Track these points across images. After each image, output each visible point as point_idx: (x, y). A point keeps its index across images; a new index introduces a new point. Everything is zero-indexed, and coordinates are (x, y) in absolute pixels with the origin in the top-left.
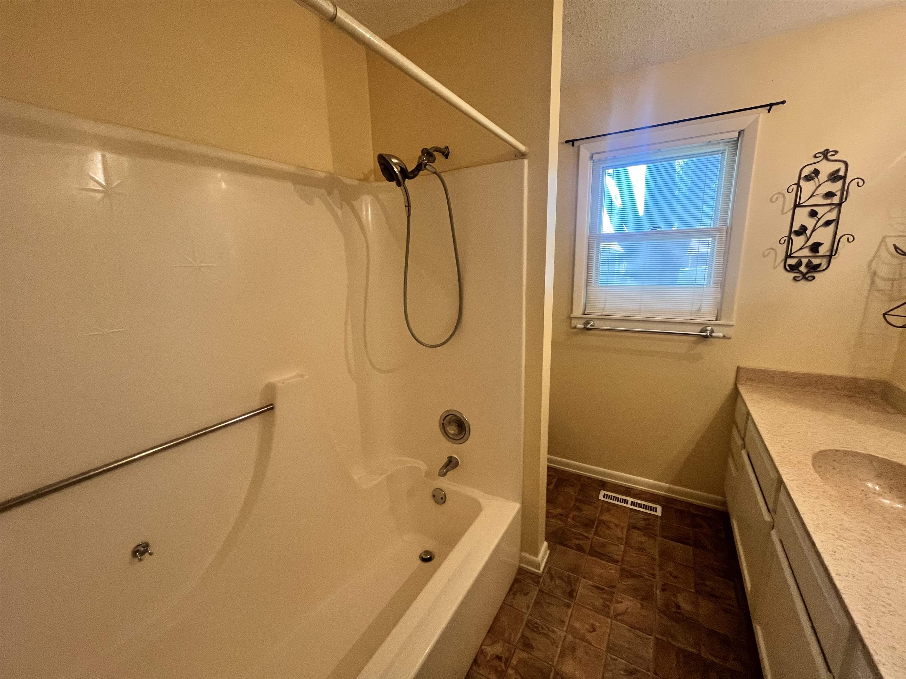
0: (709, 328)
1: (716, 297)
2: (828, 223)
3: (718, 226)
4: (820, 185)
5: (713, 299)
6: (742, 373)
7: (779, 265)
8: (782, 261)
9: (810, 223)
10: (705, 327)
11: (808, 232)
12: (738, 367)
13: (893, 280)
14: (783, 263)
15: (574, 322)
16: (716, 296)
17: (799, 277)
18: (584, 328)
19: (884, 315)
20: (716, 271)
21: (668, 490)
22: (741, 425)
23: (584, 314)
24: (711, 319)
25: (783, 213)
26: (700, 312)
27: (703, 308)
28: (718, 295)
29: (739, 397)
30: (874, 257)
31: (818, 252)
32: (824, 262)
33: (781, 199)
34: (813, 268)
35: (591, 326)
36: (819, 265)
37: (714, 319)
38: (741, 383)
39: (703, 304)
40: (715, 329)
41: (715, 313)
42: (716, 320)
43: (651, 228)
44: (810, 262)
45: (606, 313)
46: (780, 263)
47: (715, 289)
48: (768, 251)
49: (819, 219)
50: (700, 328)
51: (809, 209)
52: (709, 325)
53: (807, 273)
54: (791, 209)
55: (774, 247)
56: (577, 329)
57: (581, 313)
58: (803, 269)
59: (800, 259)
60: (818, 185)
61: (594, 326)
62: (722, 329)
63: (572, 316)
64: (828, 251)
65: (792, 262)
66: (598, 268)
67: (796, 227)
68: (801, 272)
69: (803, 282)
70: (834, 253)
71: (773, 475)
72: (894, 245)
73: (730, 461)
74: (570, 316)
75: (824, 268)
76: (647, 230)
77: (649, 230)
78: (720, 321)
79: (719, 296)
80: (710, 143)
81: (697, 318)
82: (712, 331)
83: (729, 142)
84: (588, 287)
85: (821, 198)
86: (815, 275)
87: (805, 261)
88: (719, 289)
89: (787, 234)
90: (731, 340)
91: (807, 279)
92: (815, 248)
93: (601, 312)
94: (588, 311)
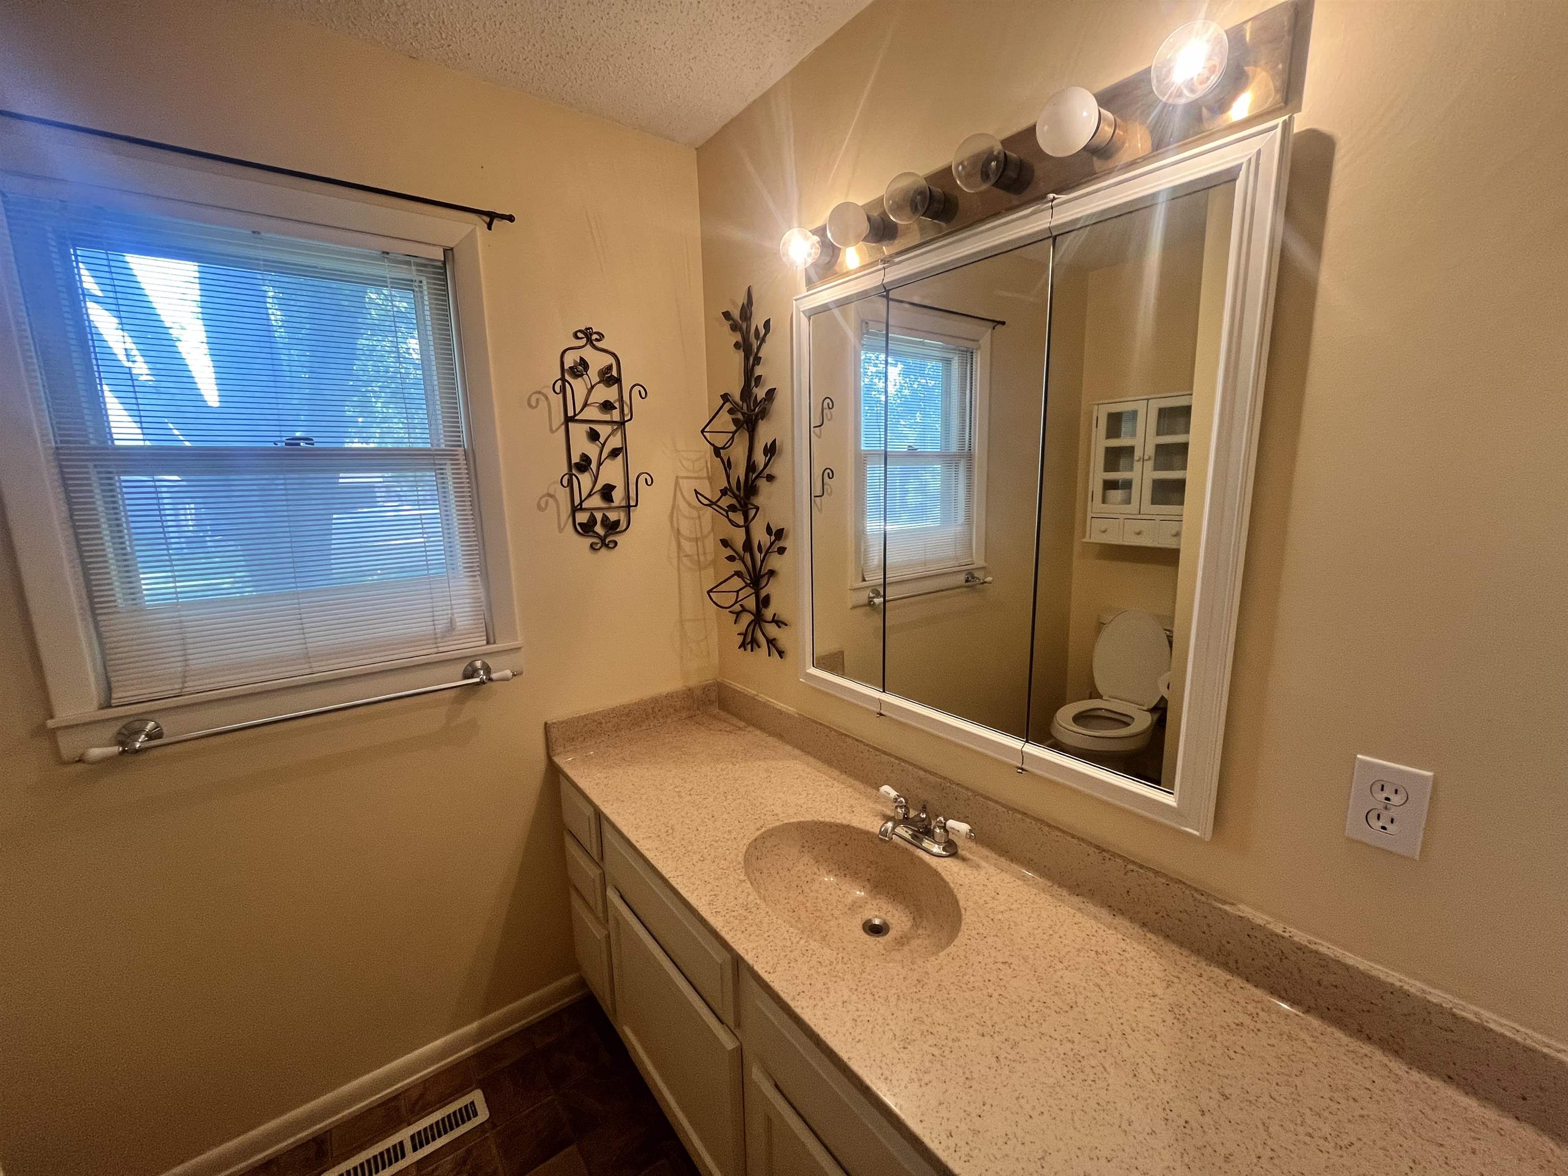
0: (478, 664)
1: (476, 596)
2: (614, 453)
3: (443, 446)
4: (592, 387)
5: (472, 601)
6: (554, 733)
7: (565, 524)
8: (569, 517)
9: (592, 451)
10: (471, 664)
11: (594, 466)
12: (546, 724)
13: (697, 540)
14: (571, 520)
15: (68, 745)
16: (477, 593)
17: (597, 544)
18: (124, 751)
19: (708, 592)
20: (464, 542)
21: (481, 1033)
22: (588, 838)
23: (107, 704)
24: (477, 644)
25: (552, 431)
26: (454, 633)
27: (458, 624)
28: (479, 591)
29: (562, 778)
30: (673, 508)
31: (612, 501)
32: (622, 516)
33: (543, 404)
34: (612, 527)
35: (150, 737)
36: (617, 522)
37: (485, 642)
38: (558, 751)
39: (455, 615)
40: (490, 662)
41: (481, 630)
42: (488, 643)
43: (284, 439)
44: (605, 518)
45: (192, 684)
46: (567, 521)
47: (471, 579)
48: (544, 499)
49: (603, 445)
50: (460, 668)
51: (586, 427)
52: (476, 657)
53: (606, 536)
54: (562, 425)
55: (552, 492)
56: (89, 763)
57: (95, 704)
58: (599, 529)
59: (592, 513)
60: (589, 386)
61: (160, 736)
62: (504, 659)
63: (50, 723)
64: (623, 499)
65: (582, 517)
66: (125, 554)
67: (575, 459)
68: (598, 535)
69: (603, 550)
70: (632, 503)
71: (720, 956)
72: (695, 490)
73: (576, 903)
74: (44, 725)
75: (625, 527)
76: (272, 445)
77: (279, 444)
78: (495, 643)
79: (481, 594)
80: (386, 256)
81: (452, 647)
82: (488, 670)
83: (425, 266)
84: (99, 618)
85: (597, 409)
86: (616, 538)
87: (599, 516)
88: (478, 578)
89: (566, 470)
90: (524, 674)
91: (607, 546)
92: (607, 492)
93: (177, 686)
94: (120, 695)
